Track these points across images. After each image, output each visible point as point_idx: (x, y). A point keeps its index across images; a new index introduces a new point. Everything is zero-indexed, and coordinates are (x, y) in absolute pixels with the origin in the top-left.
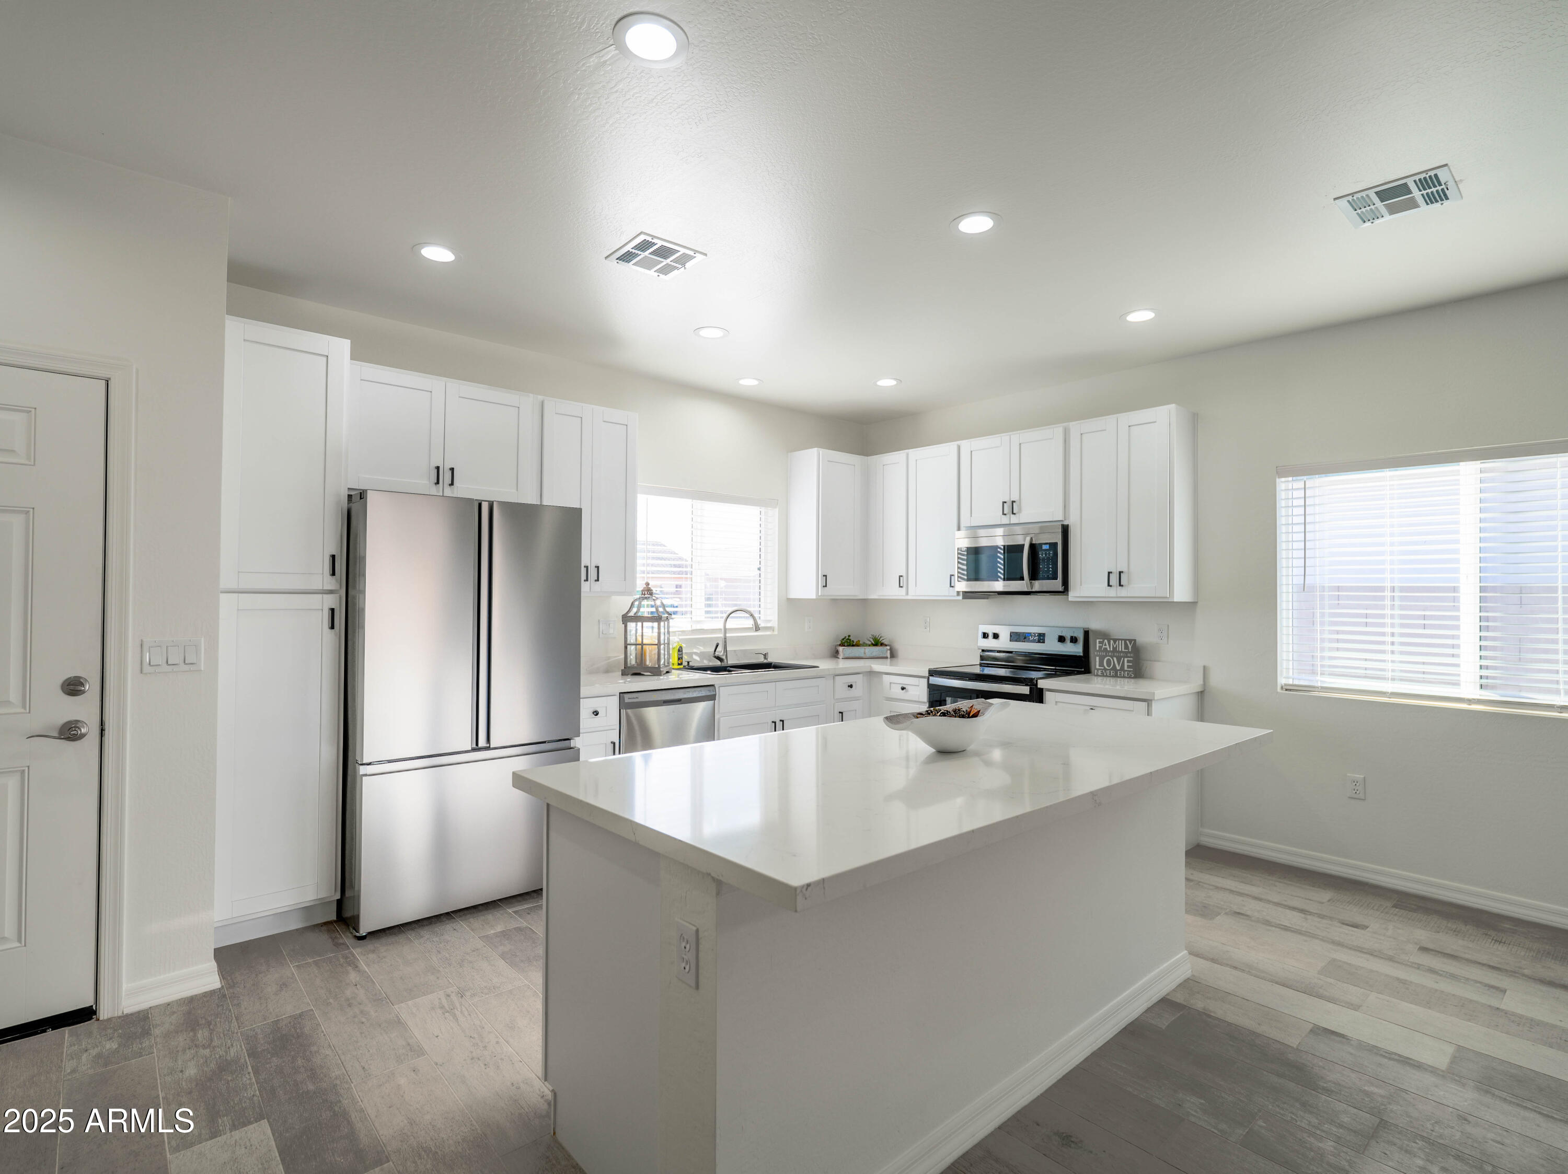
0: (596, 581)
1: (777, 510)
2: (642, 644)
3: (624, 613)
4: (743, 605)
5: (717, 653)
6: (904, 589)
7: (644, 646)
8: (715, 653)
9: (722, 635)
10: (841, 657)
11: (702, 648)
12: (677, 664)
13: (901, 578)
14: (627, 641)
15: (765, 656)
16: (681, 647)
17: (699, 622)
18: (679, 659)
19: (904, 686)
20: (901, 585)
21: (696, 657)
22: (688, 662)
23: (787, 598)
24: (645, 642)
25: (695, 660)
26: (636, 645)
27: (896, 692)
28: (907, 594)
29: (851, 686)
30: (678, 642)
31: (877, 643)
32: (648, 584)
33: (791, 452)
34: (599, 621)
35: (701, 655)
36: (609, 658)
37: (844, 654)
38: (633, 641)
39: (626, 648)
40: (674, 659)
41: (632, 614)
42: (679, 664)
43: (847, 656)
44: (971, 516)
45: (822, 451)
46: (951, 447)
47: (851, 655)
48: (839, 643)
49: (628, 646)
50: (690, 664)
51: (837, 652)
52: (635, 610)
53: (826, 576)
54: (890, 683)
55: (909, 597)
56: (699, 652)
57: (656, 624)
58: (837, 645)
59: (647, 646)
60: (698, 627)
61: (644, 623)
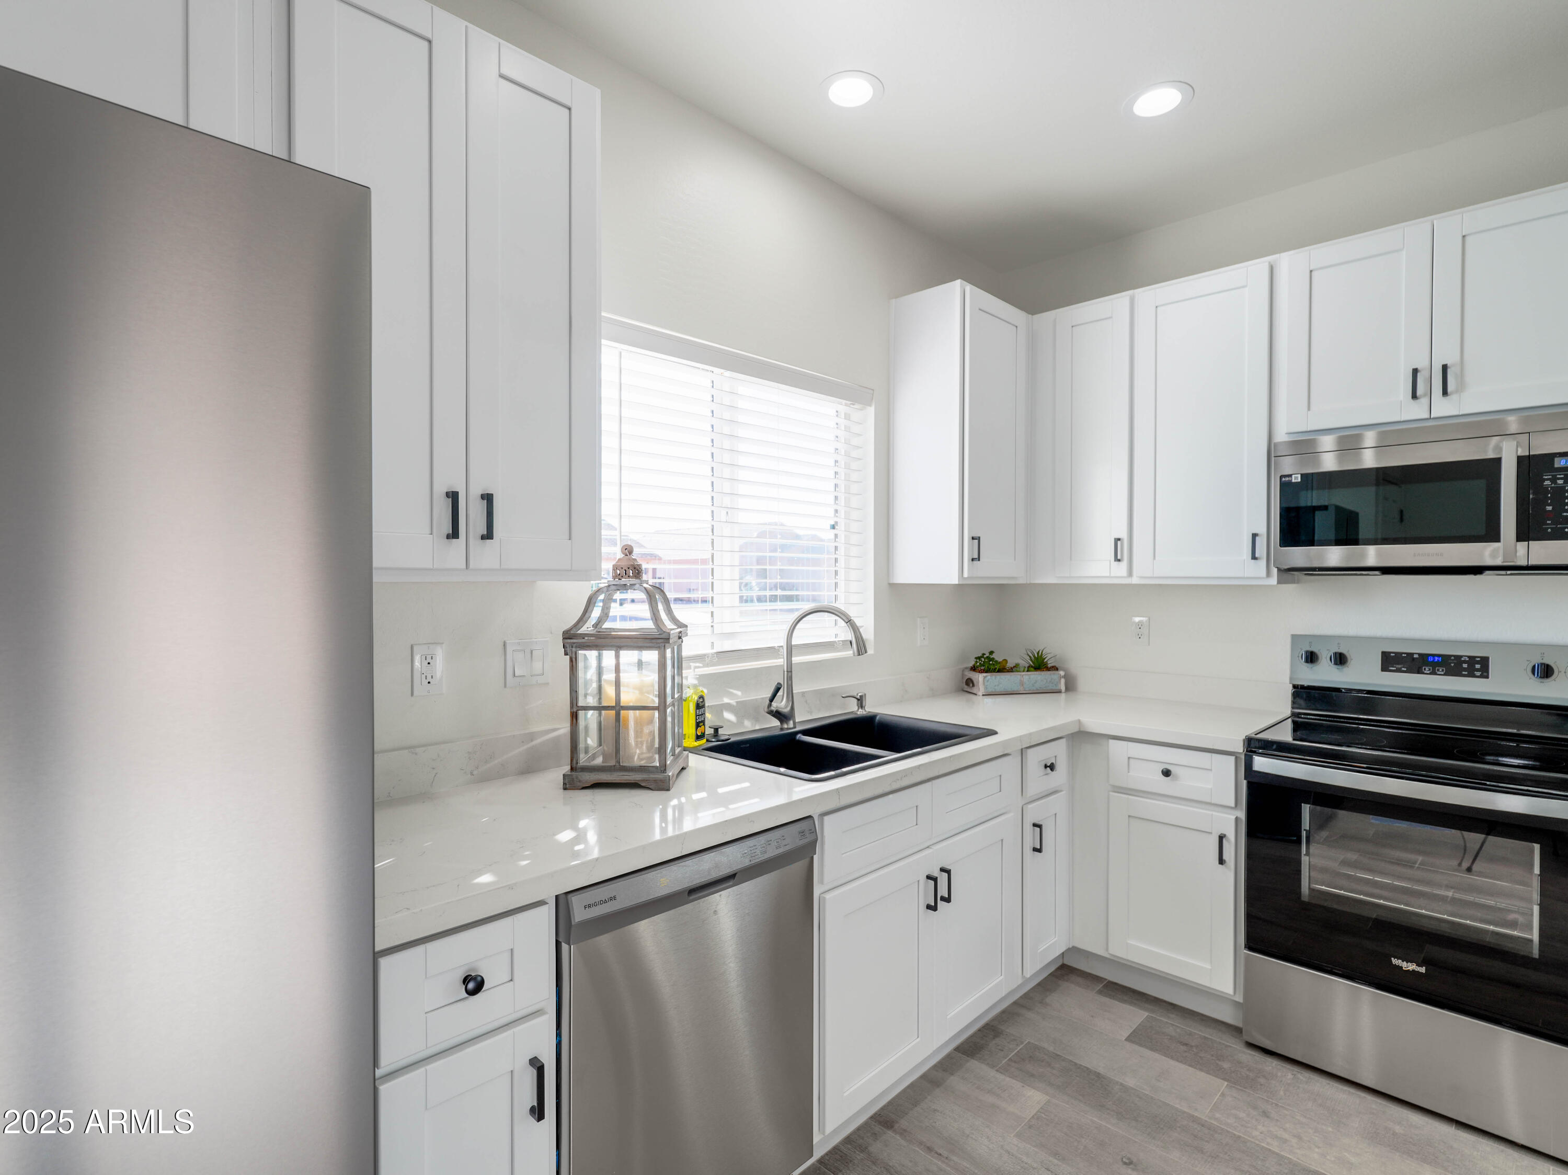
0: (483, 538)
1: (871, 410)
2: (618, 708)
3: (567, 626)
4: (826, 598)
5: (775, 705)
6: (1124, 565)
7: (622, 712)
8: (770, 705)
9: (781, 661)
10: (980, 693)
11: (739, 693)
12: (694, 737)
13: (1119, 542)
14: (577, 699)
15: (861, 701)
16: (701, 697)
17: (731, 635)
18: (698, 725)
19: (1169, 767)
20: (1119, 558)
21: (729, 716)
22: (716, 730)
23: (889, 584)
24: (627, 698)
25: (729, 721)
26: (600, 708)
27: (1152, 778)
28: (1130, 573)
29: (1052, 767)
30: (695, 686)
31: (1039, 664)
32: (628, 550)
33: (896, 297)
34: (505, 645)
35: (741, 709)
36: (532, 736)
37: (986, 688)
38: (591, 701)
39: (574, 716)
40: (689, 728)
41: (587, 628)
42: (698, 738)
43: (990, 690)
44: (1309, 409)
45: (969, 288)
46: (1257, 268)
47: (999, 689)
48: (971, 664)
49: (581, 714)
50: (721, 731)
51: (970, 682)
52: (596, 613)
53: (979, 539)
54: (1129, 758)
55: (1135, 580)
56: (733, 702)
57: (651, 656)
58: (966, 668)
59: (631, 713)
60: (727, 646)
61: (623, 653)
